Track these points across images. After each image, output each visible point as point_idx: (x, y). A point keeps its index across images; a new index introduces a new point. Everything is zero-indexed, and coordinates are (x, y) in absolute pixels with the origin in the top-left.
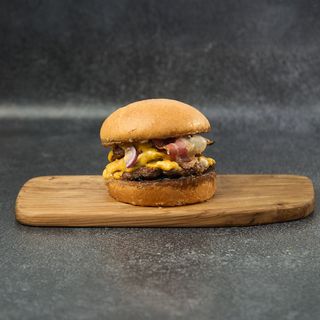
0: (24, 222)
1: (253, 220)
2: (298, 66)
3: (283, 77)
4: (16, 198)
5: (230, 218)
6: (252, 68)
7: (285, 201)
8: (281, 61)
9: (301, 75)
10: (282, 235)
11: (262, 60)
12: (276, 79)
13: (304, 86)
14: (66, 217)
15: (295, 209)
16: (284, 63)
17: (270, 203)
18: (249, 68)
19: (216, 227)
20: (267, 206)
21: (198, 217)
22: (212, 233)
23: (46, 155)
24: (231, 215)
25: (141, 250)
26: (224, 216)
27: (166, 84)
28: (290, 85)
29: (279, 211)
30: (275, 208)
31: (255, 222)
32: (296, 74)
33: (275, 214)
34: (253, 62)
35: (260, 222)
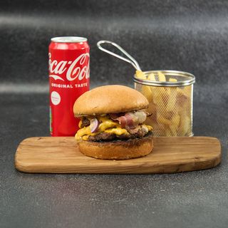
0: (21, 170)
1: (178, 169)
2: (213, 56)
3: (203, 64)
4: (15, 153)
5: (162, 168)
6: (181, 58)
7: (200, 156)
8: (201, 52)
9: (215, 62)
10: (197, 179)
11: (187, 52)
12: (198, 65)
13: (217, 70)
14: (50, 166)
15: (208, 161)
16: (203, 54)
17: (190, 157)
18: (178, 58)
19: (152, 174)
20: (188, 159)
21: (140, 167)
22: (150, 179)
23: (34, 121)
24: (163, 165)
25: (101, 190)
26: (158, 166)
27: (119, 69)
28: (208, 69)
29: (196, 163)
30: (193, 160)
31: (180, 171)
32: (212, 62)
33: (193, 165)
34: (181, 53)
35: (183, 170)
